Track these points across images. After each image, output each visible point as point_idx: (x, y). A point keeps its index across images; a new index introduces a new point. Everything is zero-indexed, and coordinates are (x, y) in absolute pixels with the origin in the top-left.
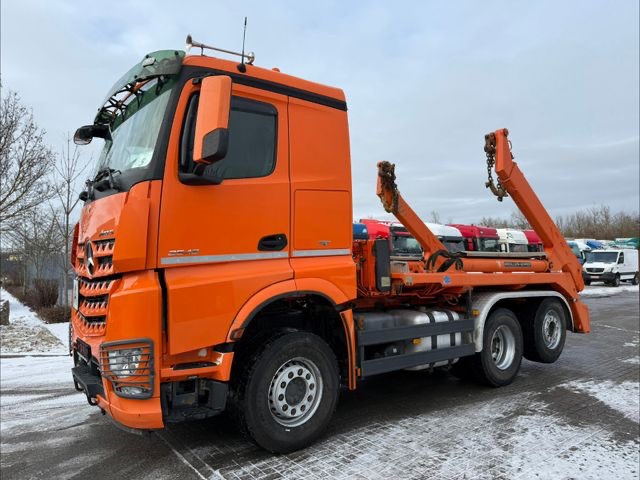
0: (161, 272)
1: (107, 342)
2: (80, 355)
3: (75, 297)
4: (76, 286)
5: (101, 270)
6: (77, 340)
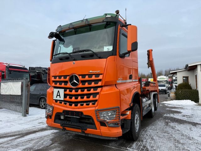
0: (115, 85)
1: (99, 109)
2: (69, 116)
3: (58, 95)
4: (59, 91)
5: (86, 85)
6: (64, 111)
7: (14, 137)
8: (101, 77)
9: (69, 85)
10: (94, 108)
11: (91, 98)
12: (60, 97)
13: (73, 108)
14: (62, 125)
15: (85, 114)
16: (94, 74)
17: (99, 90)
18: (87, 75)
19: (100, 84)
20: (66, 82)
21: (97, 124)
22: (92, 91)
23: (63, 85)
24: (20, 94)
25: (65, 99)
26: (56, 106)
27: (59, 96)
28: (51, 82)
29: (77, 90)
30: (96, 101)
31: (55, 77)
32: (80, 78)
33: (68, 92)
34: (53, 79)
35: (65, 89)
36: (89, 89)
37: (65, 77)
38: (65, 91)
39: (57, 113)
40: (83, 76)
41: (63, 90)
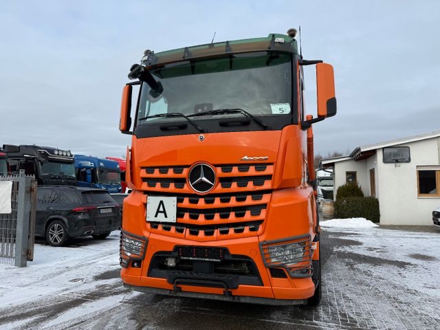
1: (269, 240)
2: (191, 258)
3: (161, 212)
4: (161, 202)
5: (234, 187)
6: (178, 248)
7: (29, 320)
8: (269, 170)
9: (188, 188)
10: (255, 239)
11: (248, 216)
12: (166, 217)
13: (201, 240)
14: (171, 281)
15: (232, 252)
16: (252, 164)
17: (265, 199)
18: (235, 165)
19: (267, 185)
20: (180, 182)
21: (264, 273)
22: (249, 201)
23: (172, 187)
24: (8, 210)
25: (180, 220)
26: (153, 236)
27: (163, 214)
28: (138, 180)
29: (210, 199)
30: (261, 222)
31: (150, 169)
32: (219, 172)
33: (186, 203)
34: (143, 173)
35: (180, 197)
36: (241, 196)
37: (178, 169)
38: (179, 201)
39: (157, 253)
40: (227, 167)
41: (175, 199)
